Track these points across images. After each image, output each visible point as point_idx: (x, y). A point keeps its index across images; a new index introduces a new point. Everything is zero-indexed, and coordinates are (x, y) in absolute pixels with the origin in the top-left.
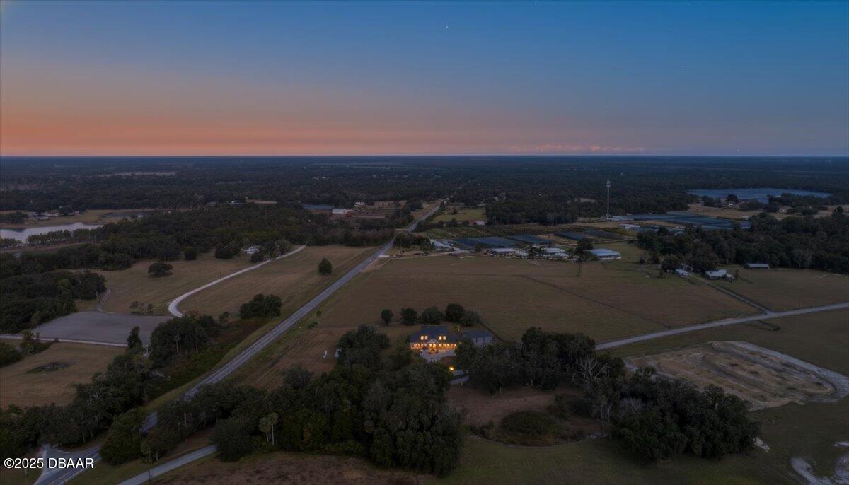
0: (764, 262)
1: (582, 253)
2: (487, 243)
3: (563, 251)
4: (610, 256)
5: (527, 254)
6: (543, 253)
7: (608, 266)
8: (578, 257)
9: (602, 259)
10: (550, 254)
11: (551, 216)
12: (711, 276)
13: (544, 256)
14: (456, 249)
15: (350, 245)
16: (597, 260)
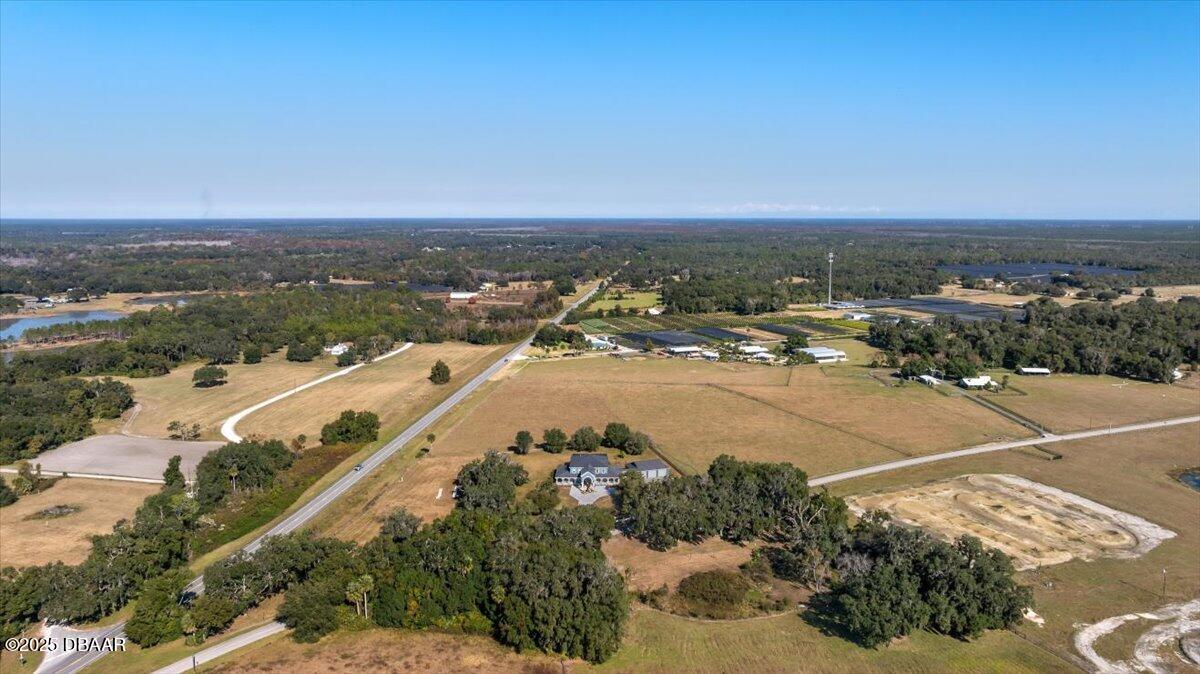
0: (1043, 365)
1: (793, 353)
2: (662, 339)
3: (766, 350)
4: (832, 357)
5: (717, 355)
6: (740, 353)
7: (828, 371)
8: (787, 359)
9: (820, 361)
10: (749, 354)
11: (751, 302)
12: (969, 384)
13: (741, 357)
14: (620, 347)
15: (475, 342)
16: (813, 362)
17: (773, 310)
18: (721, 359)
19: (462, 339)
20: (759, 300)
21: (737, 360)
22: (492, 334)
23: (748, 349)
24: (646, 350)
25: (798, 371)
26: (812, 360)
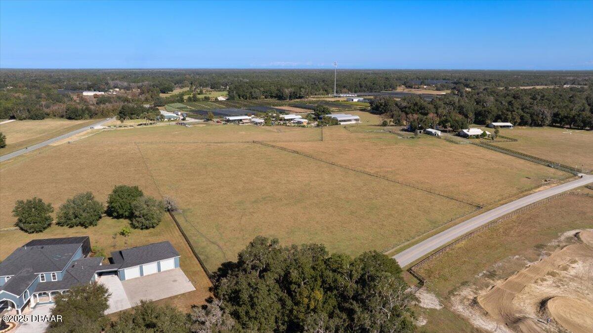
0: (505, 120)
1: (321, 118)
2: (223, 113)
3: (301, 117)
4: (350, 120)
5: (263, 121)
6: (281, 120)
7: (351, 129)
8: (316, 123)
9: (342, 123)
10: (287, 120)
11: (287, 91)
12: (469, 133)
13: (282, 122)
14: (187, 119)
15: (70, 118)
16: (337, 124)
17: (300, 97)
18: (266, 123)
19: (62, 117)
20: (291, 90)
21: (278, 125)
22: (83, 111)
23: (287, 117)
24: (208, 120)
25: (327, 130)
26: (336, 122)
